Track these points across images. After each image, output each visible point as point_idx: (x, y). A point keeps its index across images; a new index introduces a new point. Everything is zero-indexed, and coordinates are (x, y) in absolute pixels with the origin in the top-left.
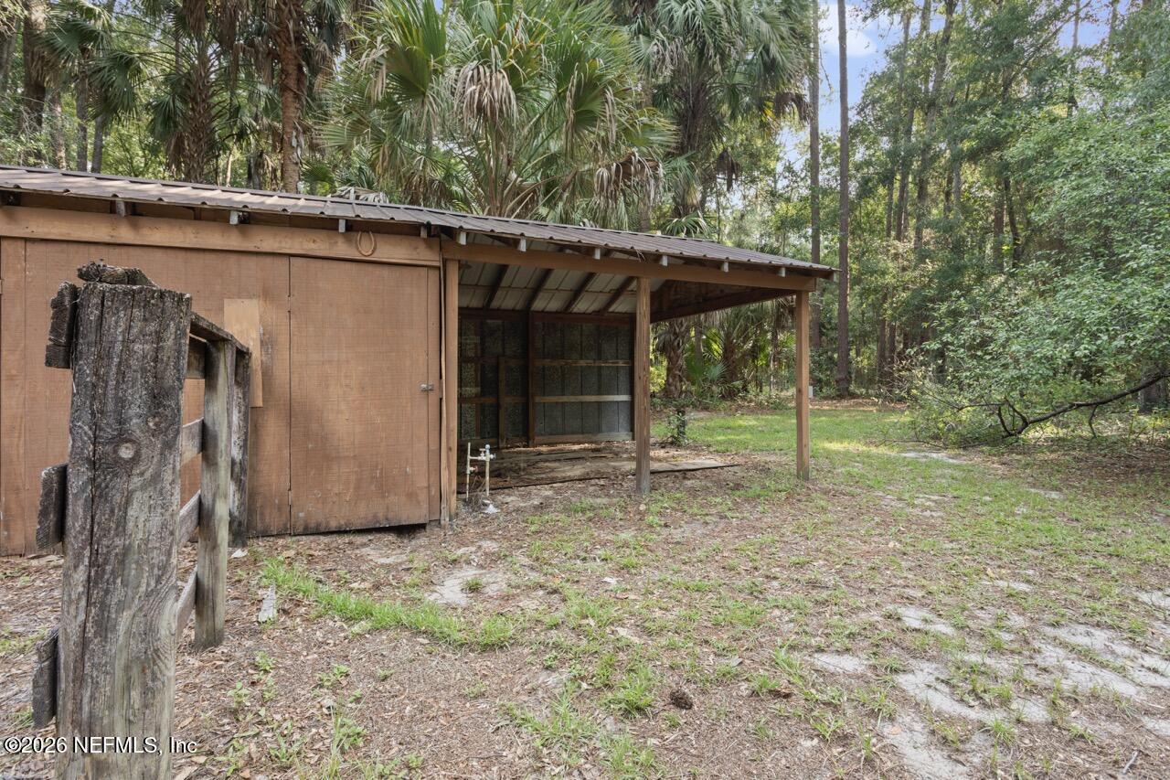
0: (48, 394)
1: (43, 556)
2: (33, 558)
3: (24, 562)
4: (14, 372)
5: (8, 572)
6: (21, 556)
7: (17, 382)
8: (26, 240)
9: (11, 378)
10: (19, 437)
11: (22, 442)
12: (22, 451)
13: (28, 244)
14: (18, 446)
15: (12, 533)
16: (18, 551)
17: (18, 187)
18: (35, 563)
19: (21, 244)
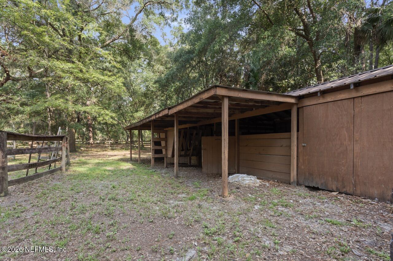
0: (368, 146)
1: (366, 199)
2: (363, 198)
3: (360, 199)
4: (357, 139)
5: (356, 201)
6: (359, 197)
7: (358, 142)
8: (361, 97)
9: (357, 141)
10: (359, 159)
11: (360, 161)
12: (359, 164)
13: (362, 98)
14: (358, 162)
15: (357, 189)
16: (358, 195)
17: (360, 80)
18: (364, 200)
19: (360, 98)
